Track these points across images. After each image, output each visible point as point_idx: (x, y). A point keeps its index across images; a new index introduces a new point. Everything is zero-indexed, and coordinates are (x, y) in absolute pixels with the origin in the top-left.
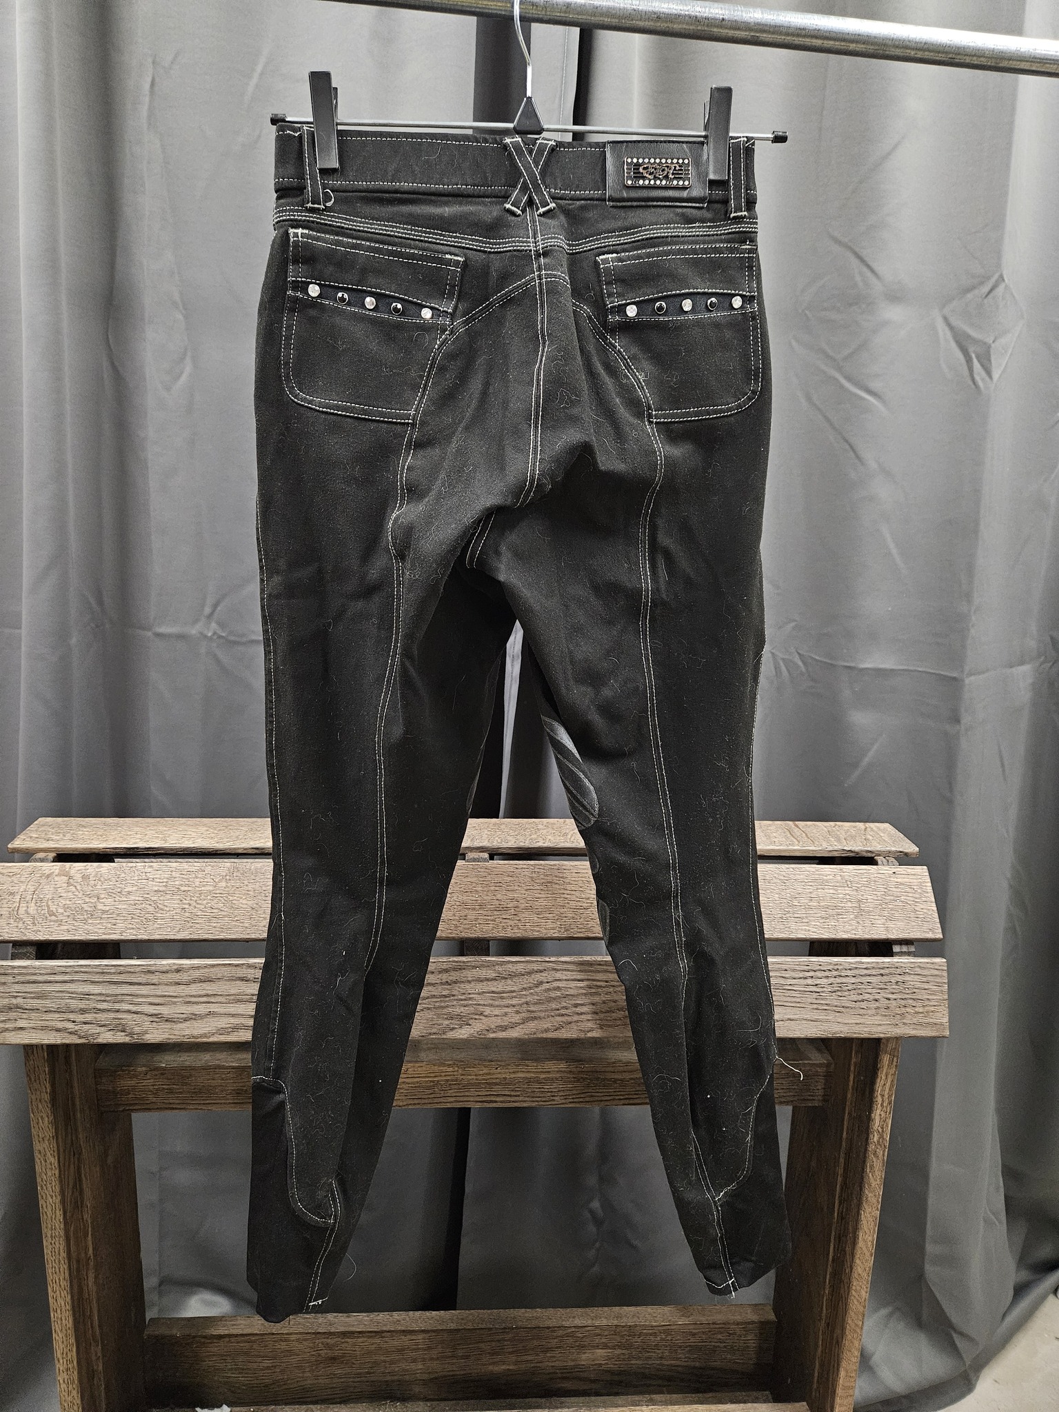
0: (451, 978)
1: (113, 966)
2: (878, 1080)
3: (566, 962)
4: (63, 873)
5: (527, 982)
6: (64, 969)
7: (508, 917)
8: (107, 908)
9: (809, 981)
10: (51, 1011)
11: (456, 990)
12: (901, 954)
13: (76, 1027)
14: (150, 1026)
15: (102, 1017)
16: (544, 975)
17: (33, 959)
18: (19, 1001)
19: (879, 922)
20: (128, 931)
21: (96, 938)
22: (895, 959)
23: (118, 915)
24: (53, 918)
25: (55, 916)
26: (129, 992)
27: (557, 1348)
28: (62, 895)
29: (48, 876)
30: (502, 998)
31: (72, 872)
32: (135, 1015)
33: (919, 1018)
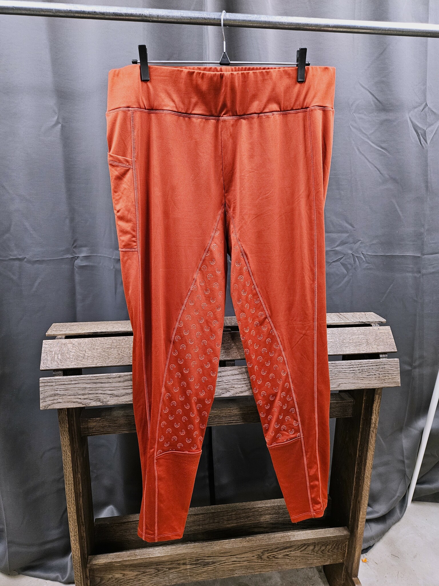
0: (222, 375)
1: (94, 376)
2: (374, 404)
4: (70, 343)
6: (75, 379)
8: (89, 355)
9: (351, 369)
10: (71, 395)
12: (383, 357)
13: (81, 401)
14: (110, 399)
15: (90, 396)
17: (62, 376)
18: (58, 392)
19: (375, 347)
20: (99, 363)
21: (87, 366)
22: (381, 359)
23: (94, 357)
24: (69, 360)
26: (101, 386)
27: (251, 516)
28: (71, 351)
29: (64, 344)
30: (241, 381)
31: (73, 342)
32: (104, 395)
33: (390, 380)
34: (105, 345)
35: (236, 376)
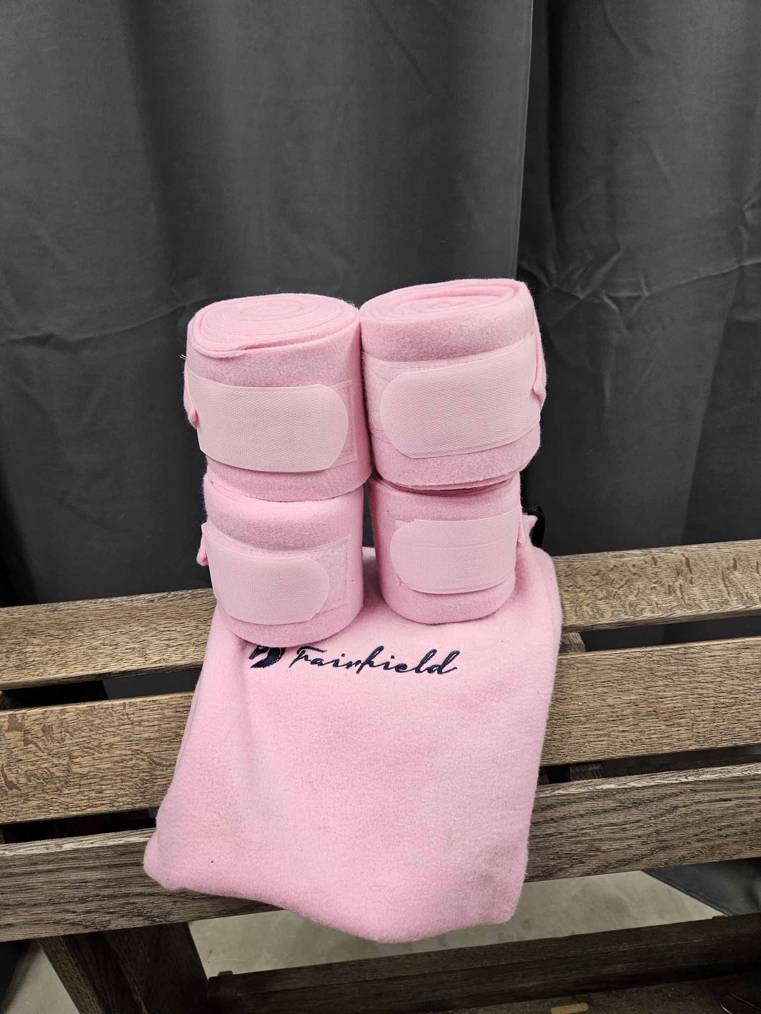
0: (557, 814)
1: (109, 847)
3: (709, 781)
4: (15, 726)
5: (658, 808)
6: (45, 858)
7: (627, 729)
8: (86, 770)
10: (41, 904)
11: (564, 826)
13: (79, 917)
14: (174, 907)
15: (108, 903)
16: (679, 798)
21: (79, 813)
23: (102, 778)
24: (15, 790)
25: (17, 788)
28: (20, 758)
30: (624, 830)
31: (27, 723)
32: (152, 898)
34: (138, 728)
35: (607, 815)
